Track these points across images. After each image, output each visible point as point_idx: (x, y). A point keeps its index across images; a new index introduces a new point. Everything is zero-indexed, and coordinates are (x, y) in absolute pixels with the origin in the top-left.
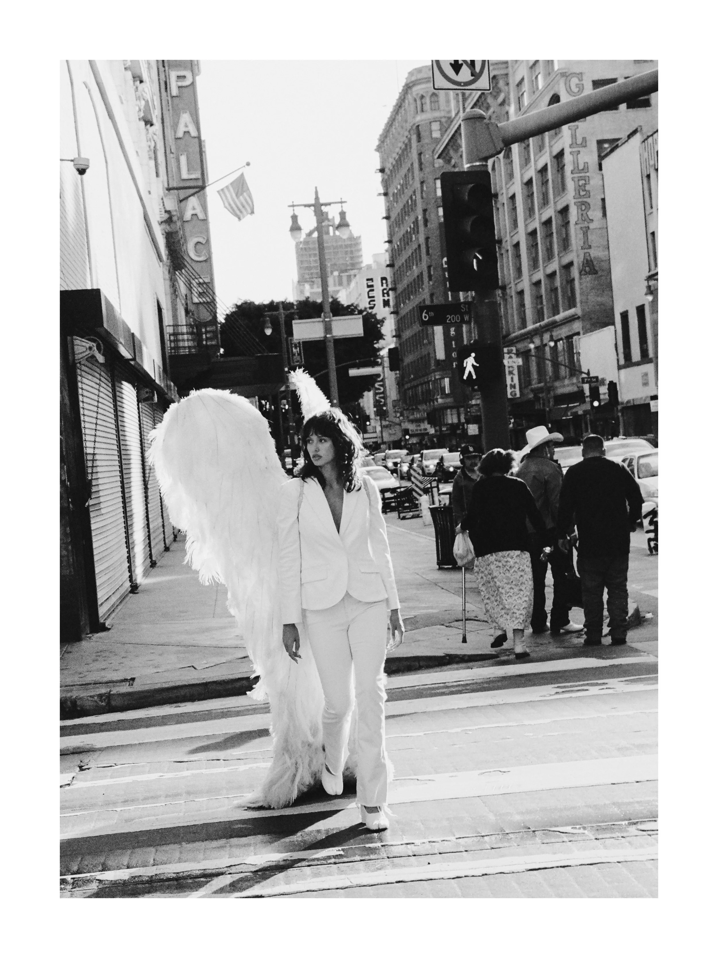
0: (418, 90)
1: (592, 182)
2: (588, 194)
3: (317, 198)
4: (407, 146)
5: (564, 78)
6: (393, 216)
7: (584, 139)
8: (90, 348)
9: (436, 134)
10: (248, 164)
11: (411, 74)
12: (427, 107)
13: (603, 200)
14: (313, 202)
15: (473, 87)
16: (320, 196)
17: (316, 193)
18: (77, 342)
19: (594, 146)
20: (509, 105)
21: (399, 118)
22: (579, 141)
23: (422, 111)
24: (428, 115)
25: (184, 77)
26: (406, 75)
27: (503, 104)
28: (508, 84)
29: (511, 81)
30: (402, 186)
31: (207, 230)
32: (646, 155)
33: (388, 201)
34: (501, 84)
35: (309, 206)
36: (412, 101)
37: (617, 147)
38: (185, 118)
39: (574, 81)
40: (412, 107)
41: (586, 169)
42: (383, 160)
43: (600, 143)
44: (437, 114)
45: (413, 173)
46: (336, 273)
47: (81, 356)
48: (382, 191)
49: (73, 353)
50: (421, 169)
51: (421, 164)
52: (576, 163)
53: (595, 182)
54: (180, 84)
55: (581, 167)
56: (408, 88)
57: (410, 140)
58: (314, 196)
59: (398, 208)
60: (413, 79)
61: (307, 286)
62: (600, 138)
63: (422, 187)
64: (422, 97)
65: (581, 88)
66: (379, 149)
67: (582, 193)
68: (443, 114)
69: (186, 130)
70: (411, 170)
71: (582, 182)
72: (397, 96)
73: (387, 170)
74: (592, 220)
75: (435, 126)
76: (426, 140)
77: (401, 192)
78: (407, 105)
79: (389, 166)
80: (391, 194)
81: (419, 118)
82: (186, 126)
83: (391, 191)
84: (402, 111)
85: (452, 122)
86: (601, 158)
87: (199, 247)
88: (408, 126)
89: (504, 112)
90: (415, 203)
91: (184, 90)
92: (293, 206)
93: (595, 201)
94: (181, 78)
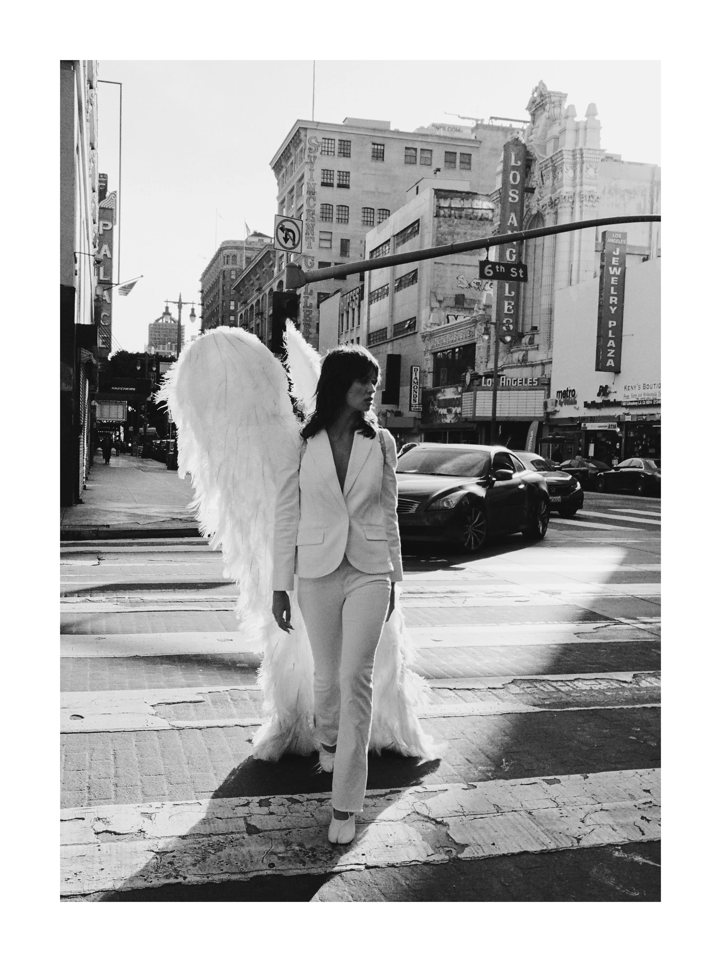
0: (226, 252)
1: (313, 314)
2: (310, 320)
3: (180, 300)
4: (217, 281)
5: (304, 258)
6: (205, 317)
7: (311, 291)
8: (90, 356)
9: (233, 277)
10: (142, 276)
11: (223, 243)
12: (230, 261)
13: (318, 324)
14: (178, 301)
15: (292, 251)
16: (182, 298)
17: (180, 297)
18: (82, 351)
19: (316, 295)
20: (274, 267)
21: (215, 265)
22: (309, 291)
23: (227, 263)
24: (230, 267)
25: (107, 225)
26: (221, 243)
27: (272, 265)
28: (275, 256)
29: (277, 255)
30: (212, 301)
31: (111, 309)
32: (342, 304)
33: (203, 308)
34: (271, 256)
35: (175, 303)
36: (222, 258)
37: (328, 297)
38: (105, 247)
39: (310, 260)
40: (222, 261)
41: (311, 306)
42: (203, 286)
43: (319, 294)
44: (235, 267)
45: (219, 296)
46: (169, 343)
47: (84, 359)
48: (201, 303)
49: (80, 357)
50: (223, 294)
51: (223, 291)
52: (306, 302)
53: (314, 313)
54: (105, 228)
55: (308, 305)
56: (221, 250)
57: (219, 277)
58: (179, 298)
59: (208, 312)
60: (224, 246)
61: (153, 348)
62: (319, 291)
63: (223, 304)
64: (228, 256)
65: (313, 265)
66: (201, 280)
67: (308, 319)
68: (238, 267)
69: (105, 253)
70: (218, 294)
71: (308, 313)
72: (214, 254)
73: (204, 292)
74: (311, 334)
75: (233, 273)
76: (228, 279)
77: (211, 305)
78: (219, 259)
79: (206, 290)
80: (205, 305)
81: (226, 267)
82: (105, 252)
83: (205, 303)
84: (216, 262)
85: (243, 272)
86: (319, 302)
87: (105, 318)
88: (219, 270)
89: (271, 271)
90: (218, 311)
91: (106, 232)
92: (167, 302)
93: (314, 324)
94: (105, 225)
